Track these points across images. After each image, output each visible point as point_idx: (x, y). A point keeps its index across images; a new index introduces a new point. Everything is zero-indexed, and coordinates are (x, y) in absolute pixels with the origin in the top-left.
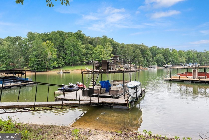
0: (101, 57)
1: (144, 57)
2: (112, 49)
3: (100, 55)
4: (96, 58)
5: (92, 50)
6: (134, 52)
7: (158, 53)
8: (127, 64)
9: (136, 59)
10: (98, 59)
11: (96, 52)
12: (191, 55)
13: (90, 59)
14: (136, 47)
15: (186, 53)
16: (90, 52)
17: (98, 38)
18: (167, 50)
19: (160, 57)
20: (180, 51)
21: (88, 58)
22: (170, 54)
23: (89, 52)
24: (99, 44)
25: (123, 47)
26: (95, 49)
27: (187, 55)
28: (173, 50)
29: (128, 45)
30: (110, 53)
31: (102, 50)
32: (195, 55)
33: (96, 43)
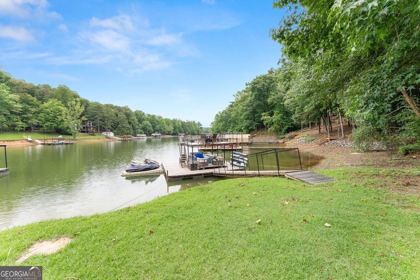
0: (60, 120)
1: (130, 123)
2: (83, 109)
3: (58, 117)
4: (47, 120)
5: (38, 106)
6: (117, 115)
7: (144, 120)
8: (105, 131)
9: (120, 126)
10: (54, 122)
11: (48, 110)
12: (177, 123)
13: (34, 121)
14: (119, 109)
15: (171, 121)
16: (33, 110)
17: (47, 86)
18: (153, 116)
19: (147, 125)
21: (27, 118)
22: (157, 121)
23: (30, 109)
24: (52, 97)
25: (99, 107)
26: (46, 104)
27: (174, 124)
28: (160, 117)
30: (78, 115)
31: (62, 108)
32: (180, 124)
33: (43, 95)
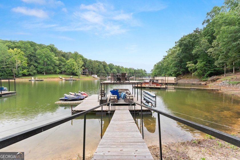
0: (73, 68)
1: (105, 70)
2: (83, 63)
3: (72, 67)
4: (68, 69)
5: (65, 62)
6: (99, 66)
7: (113, 69)
8: (93, 74)
9: (100, 71)
10: (71, 69)
11: (69, 64)
12: (131, 71)
13: (63, 69)
14: (100, 63)
15: (128, 69)
16: (63, 64)
17: (70, 53)
18: (119, 67)
19: (115, 71)
20: (125, 68)
21: (61, 68)
22: (120, 69)
23: (62, 63)
24: (71, 58)
25: (91, 62)
26: (68, 61)
27: (129, 71)
28: (122, 67)
29: (95, 61)
30: (81, 66)
31: (74, 63)
32: (133, 71)
33: (68, 57)
